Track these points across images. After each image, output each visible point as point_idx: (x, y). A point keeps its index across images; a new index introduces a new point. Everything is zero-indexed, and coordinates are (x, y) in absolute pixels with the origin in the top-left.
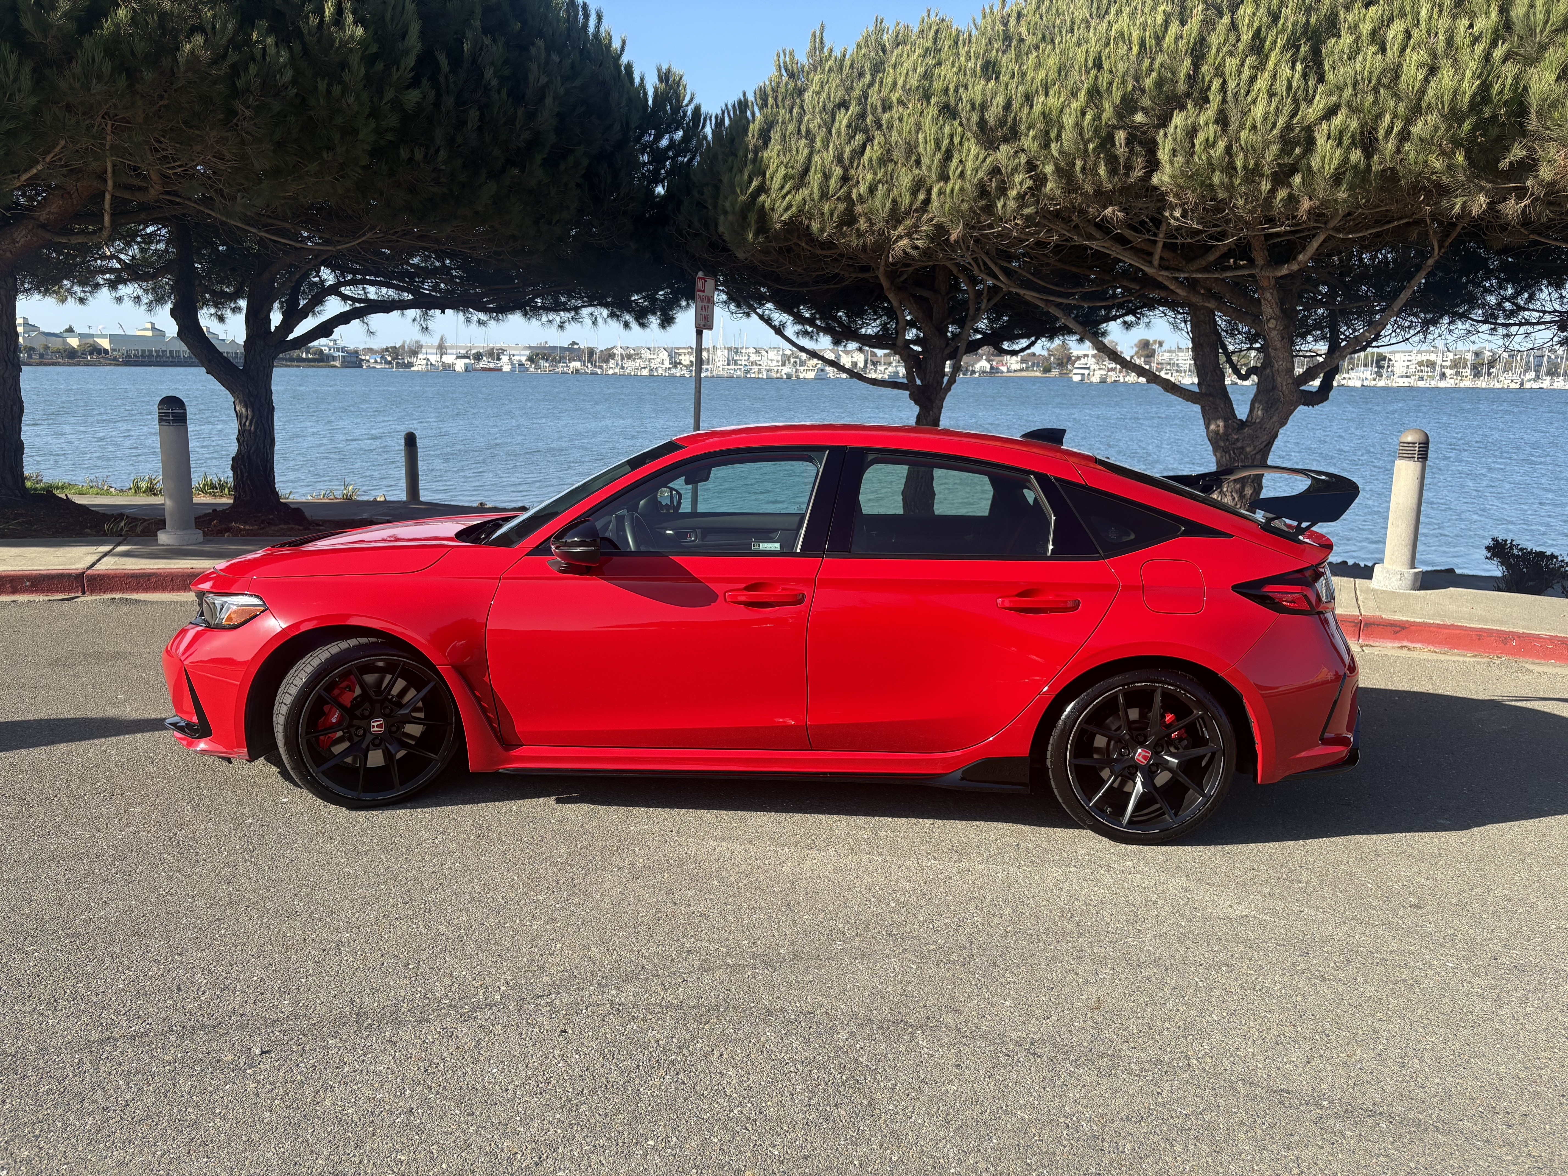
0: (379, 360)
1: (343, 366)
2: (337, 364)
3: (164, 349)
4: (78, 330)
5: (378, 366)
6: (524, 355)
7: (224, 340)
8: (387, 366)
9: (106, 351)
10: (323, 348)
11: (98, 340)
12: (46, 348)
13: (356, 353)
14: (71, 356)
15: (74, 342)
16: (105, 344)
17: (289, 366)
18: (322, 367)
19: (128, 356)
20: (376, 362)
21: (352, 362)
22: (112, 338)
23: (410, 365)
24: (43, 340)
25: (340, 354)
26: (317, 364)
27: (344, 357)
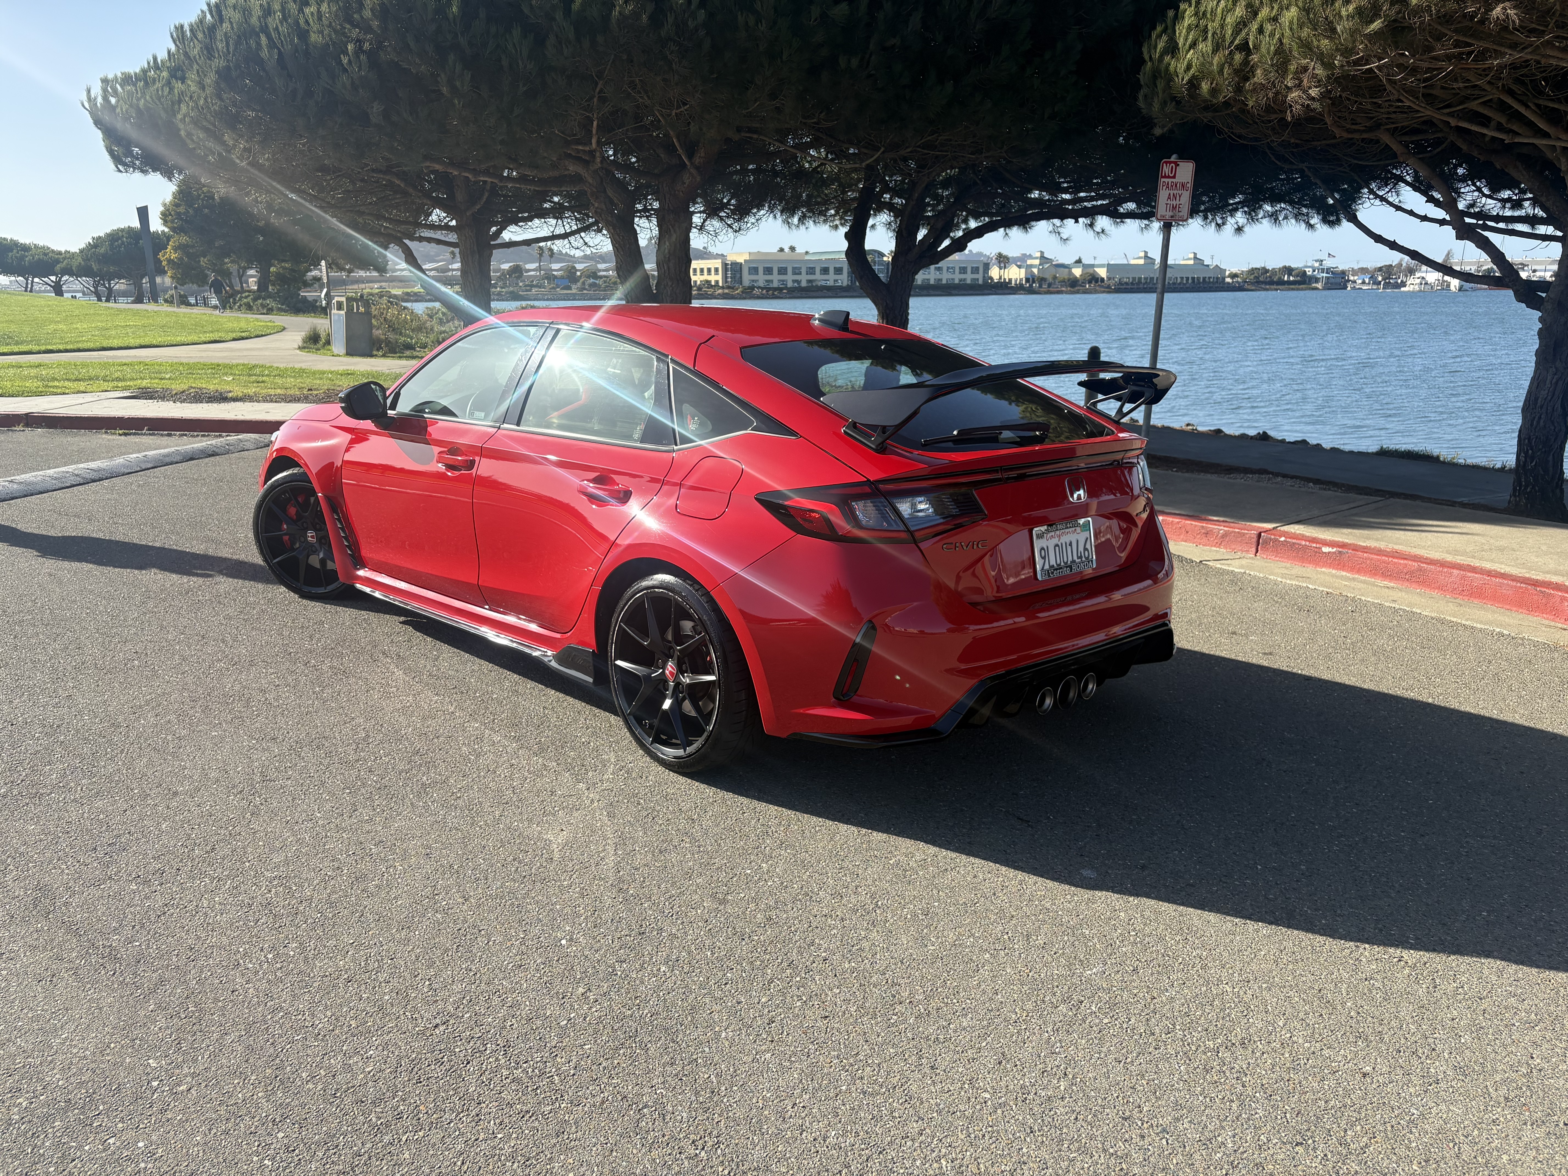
0: (1367, 281)
1: (1324, 289)
2: (1319, 286)
3: (1152, 276)
4: (1085, 261)
5: (1365, 287)
6: (1549, 270)
7: (1208, 266)
8: (1375, 287)
9: (1102, 280)
10: (1307, 270)
11: (1097, 270)
12: (1055, 278)
13: (1343, 273)
14: (1074, 285)
15: (1077, 272)
16: (1102, 273)
17: (1267, 290)
18: (1302, 289)
19: (1120, 283)
20: (1364, 283)
21: (1336, 284)
22: (1110, 267)
23: (1403, 284)
24: (1053, 271)
25: (1325, 275)
26: (1297, 286)
27: (1327, 278)
